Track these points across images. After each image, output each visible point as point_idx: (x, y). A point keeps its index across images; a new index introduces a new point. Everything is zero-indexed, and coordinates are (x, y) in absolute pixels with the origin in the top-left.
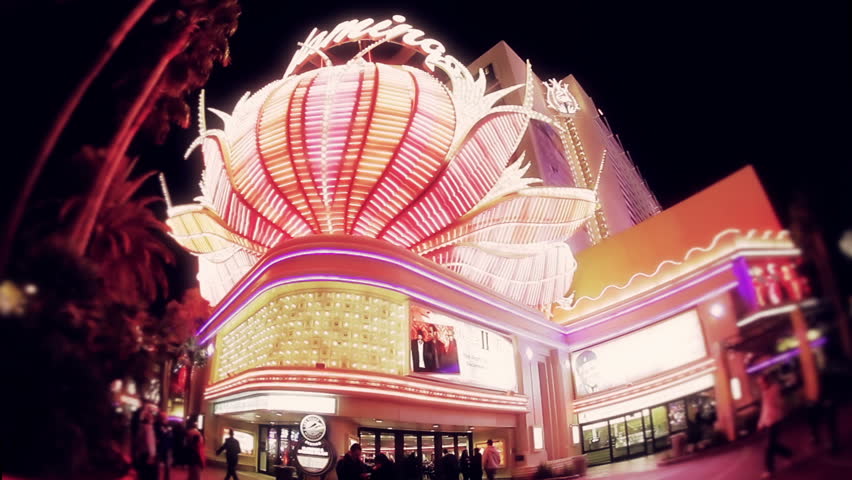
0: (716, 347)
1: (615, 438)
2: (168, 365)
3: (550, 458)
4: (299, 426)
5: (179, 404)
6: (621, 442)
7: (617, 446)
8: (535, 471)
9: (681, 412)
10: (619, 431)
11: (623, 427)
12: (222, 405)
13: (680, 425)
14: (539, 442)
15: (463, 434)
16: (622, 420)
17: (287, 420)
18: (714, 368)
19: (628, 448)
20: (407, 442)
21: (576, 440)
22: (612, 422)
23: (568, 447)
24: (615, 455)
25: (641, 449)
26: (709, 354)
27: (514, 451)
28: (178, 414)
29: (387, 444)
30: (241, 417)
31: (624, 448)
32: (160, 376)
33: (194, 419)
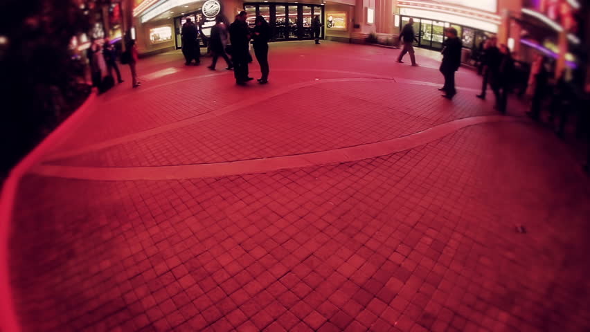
0: (504, 11)
1: (423, 31)
2: (105, 9)
3: (377, 31)
4: (201, 11)
5: (117, 29)
6: (427, 37)
7: (424, 38)
8: (367, 36)
9: (471, 37)
10: (427, 29)
11: (430, 28)
12: (146, 15)
13: (468, 44)
14: (371, 18)
15: (318, 6)
16: (430, 22)
17: (193, 9)
18: (499, 23)
19: (431, 41)
20: (278, 11)
21: (397, 24)
22: (423, 21)
23: (391, 27)
24: (422, 43)
25: (439, 46)
26: (498, 13)
27: (353, 20)
28: (118, 35)
29: (265, 13)
30: (161, 17)
31: (428, 41)
32: (101, 20)
33: (129, 33)
